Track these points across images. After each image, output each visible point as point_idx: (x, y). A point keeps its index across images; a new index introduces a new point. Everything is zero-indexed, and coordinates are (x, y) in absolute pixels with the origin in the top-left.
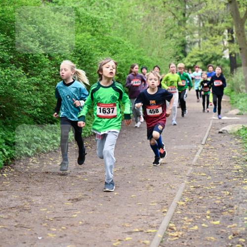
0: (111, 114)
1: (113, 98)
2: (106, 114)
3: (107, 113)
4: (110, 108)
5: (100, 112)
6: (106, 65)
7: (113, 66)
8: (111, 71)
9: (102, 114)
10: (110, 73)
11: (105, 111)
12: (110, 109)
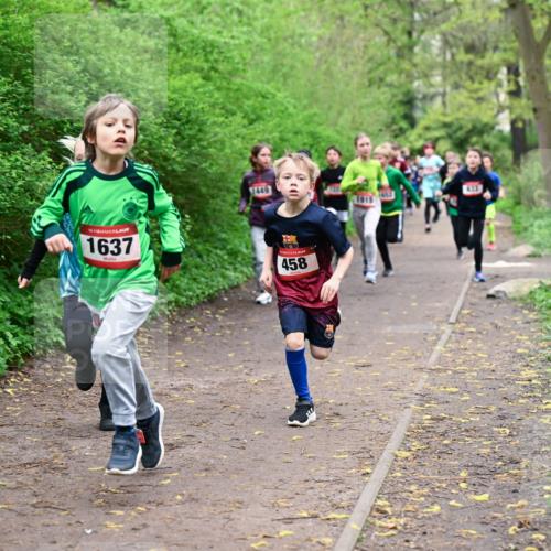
0: (123, 258)
1: (132, 209)
2: (109, 255)
3: (113, 253)
4: (121, 238)
5: (92, 250)
6: (107, 118)
7: (125, 121)
8: (121, 135)
9: (97, 256)
10: (117, 141)
11: (107, 248)
12: (119, 242)
